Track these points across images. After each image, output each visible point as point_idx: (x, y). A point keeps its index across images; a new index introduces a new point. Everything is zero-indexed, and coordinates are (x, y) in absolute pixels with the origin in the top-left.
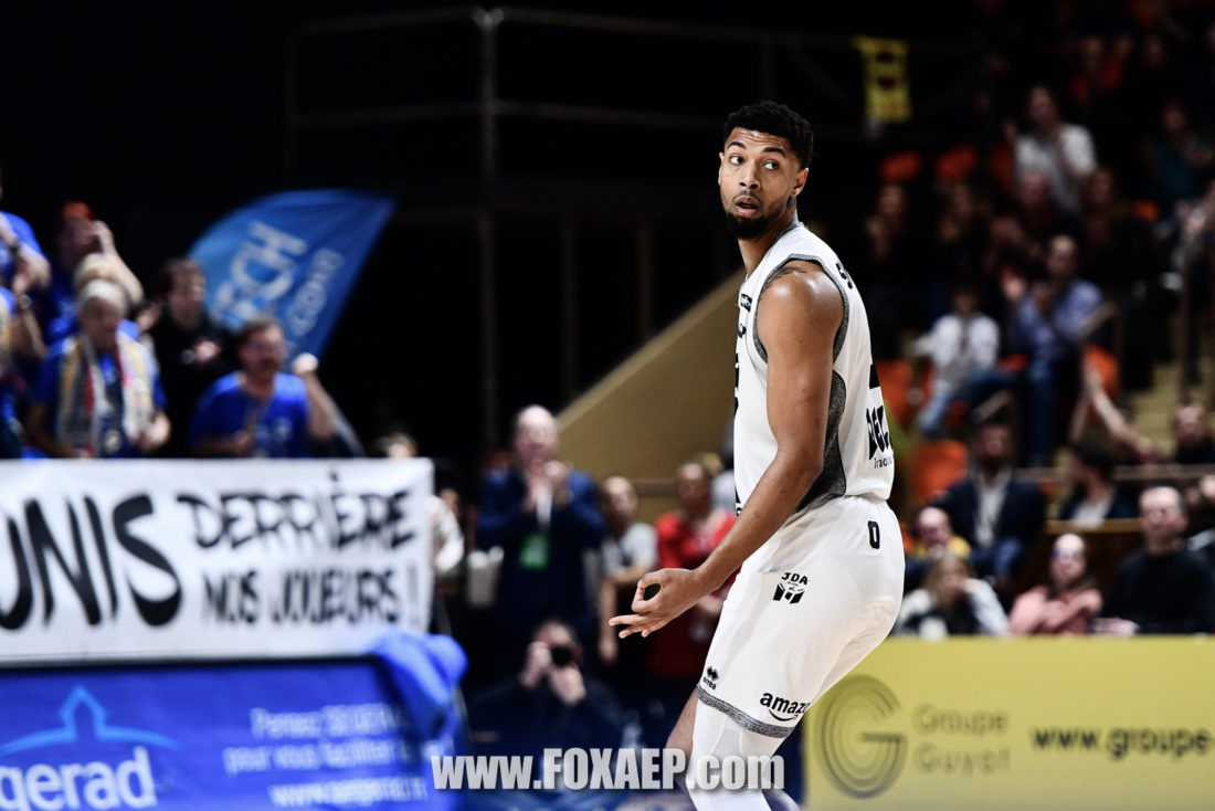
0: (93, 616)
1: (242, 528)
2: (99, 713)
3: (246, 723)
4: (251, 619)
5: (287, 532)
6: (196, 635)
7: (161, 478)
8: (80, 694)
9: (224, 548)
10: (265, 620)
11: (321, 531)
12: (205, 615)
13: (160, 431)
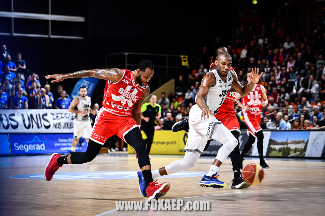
0: (38, 127)
1: (59, 117)
2: (38, 139)
3: (58, 140)
4: (60, 128)
5: (65, 118)
6: (52, 130)
7: (49, 111)
8: (36, 136)
9: (57, 119)
10: (62, 128)
11: (70, 118)
12: (54, 127)
13: (51, 105)
